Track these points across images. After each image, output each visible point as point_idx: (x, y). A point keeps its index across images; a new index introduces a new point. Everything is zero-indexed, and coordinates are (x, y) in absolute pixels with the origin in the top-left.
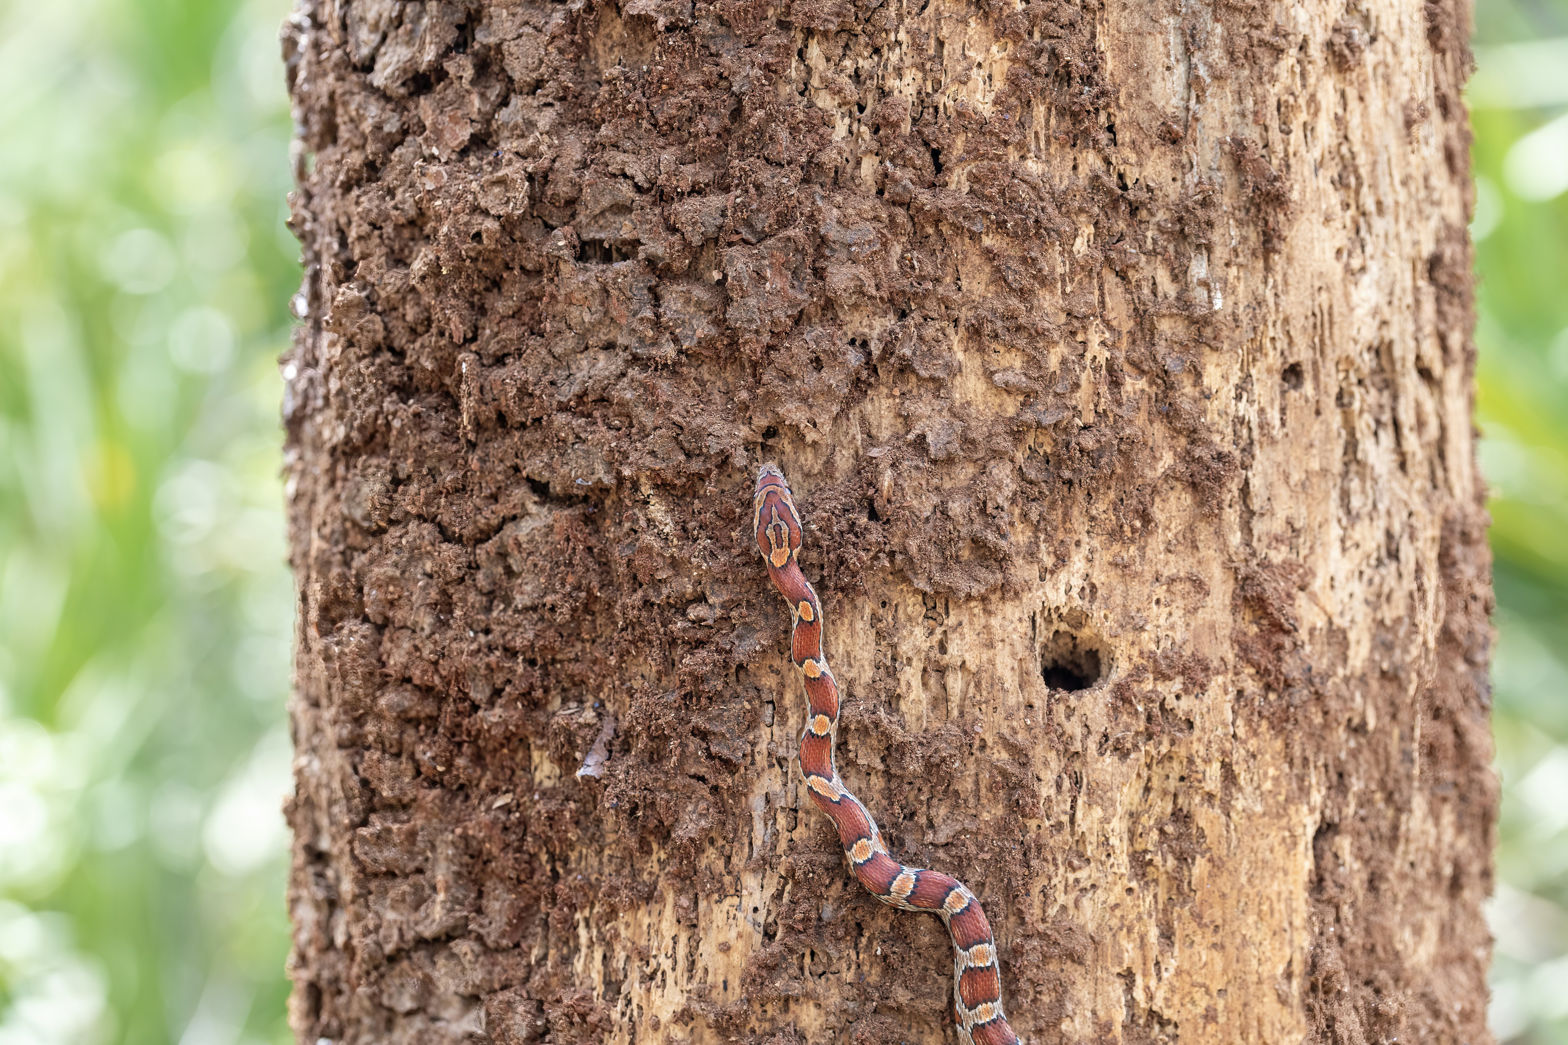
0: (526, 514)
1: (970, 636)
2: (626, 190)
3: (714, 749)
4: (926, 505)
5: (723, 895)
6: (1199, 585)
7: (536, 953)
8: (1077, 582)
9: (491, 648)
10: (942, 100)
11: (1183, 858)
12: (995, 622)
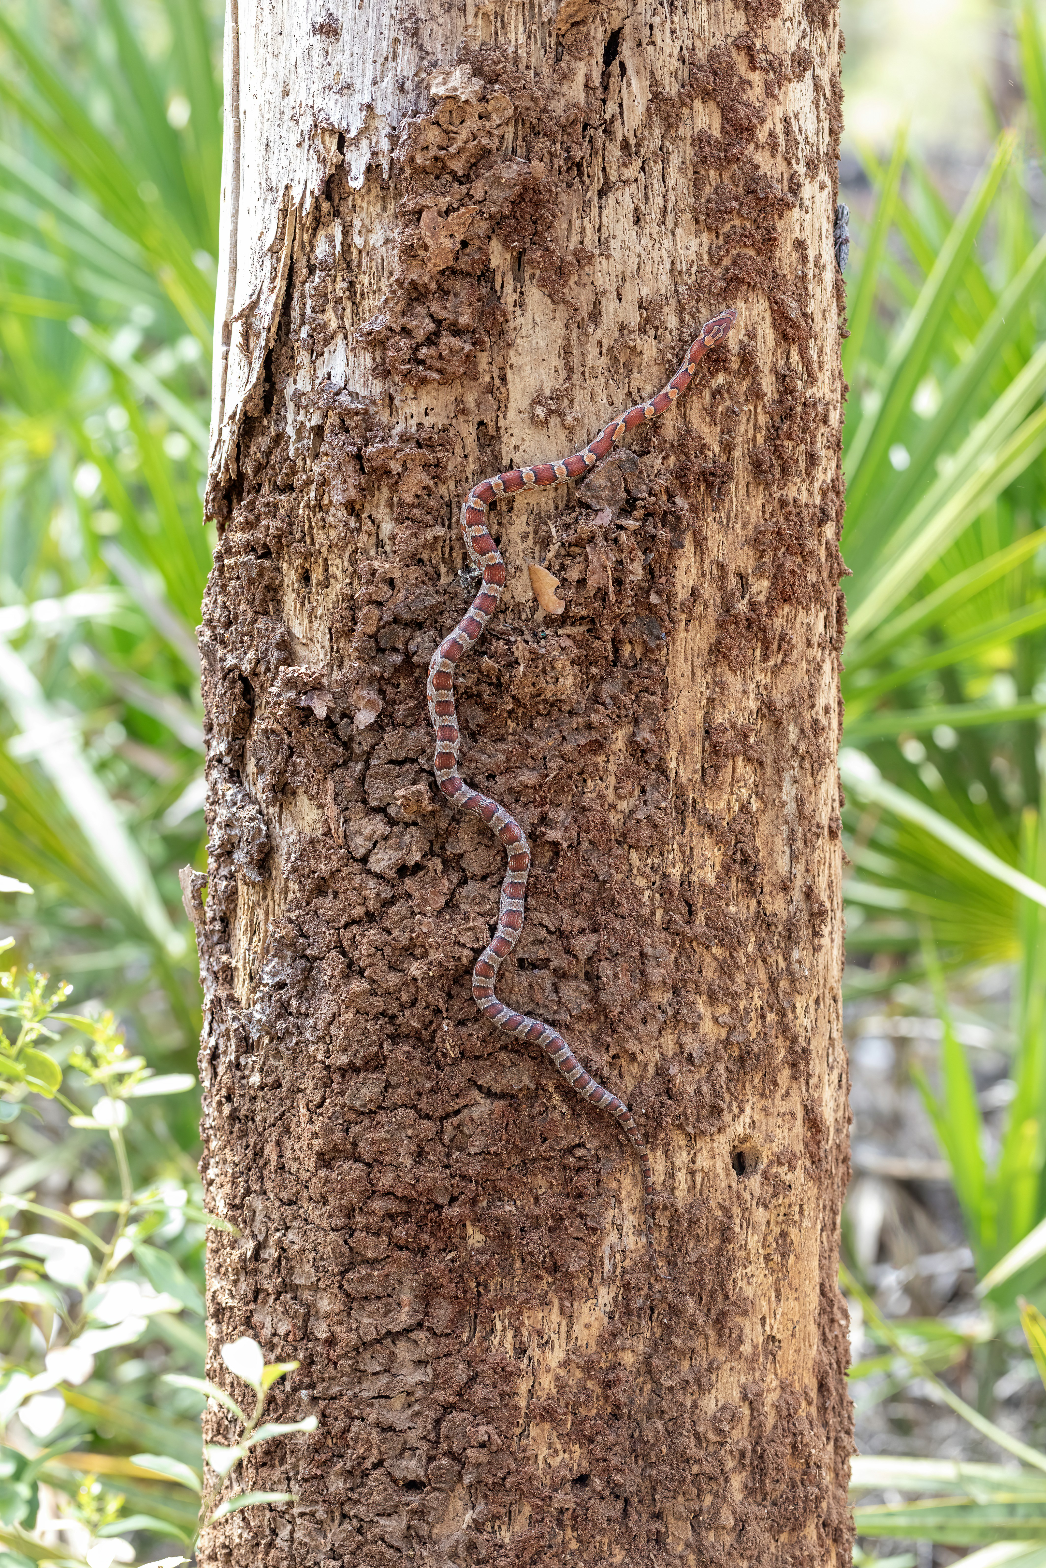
0: (477, 1103)
1: (705, 1154)
2: (543, 933)
3: (590, 1224)
4: (691, 1089)
5: (588, 1299)
6: (793, 1114)
7: (465, 1337)
8: (748, 1120)
9: (452, 1176)
10: (693, 878)
11: (784, 1256)
12: (715, 1145)
